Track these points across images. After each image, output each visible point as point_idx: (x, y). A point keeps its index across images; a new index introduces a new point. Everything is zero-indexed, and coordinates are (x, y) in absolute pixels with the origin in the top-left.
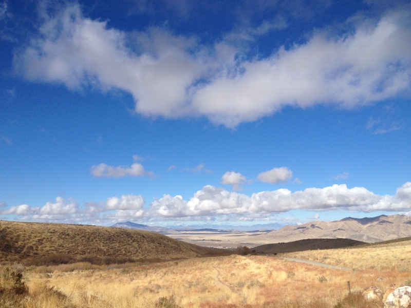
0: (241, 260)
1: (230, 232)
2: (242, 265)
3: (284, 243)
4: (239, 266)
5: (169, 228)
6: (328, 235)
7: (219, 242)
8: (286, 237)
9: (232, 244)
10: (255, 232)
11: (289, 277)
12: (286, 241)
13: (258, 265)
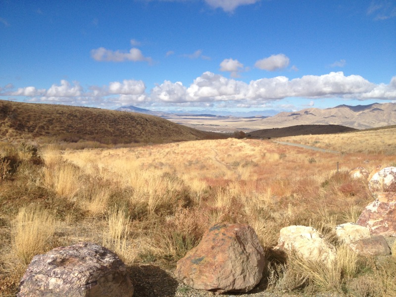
0: (237, 143)
1: (228, 117)
2: (238, 148)
3: (278, 129)
4: (235, 148)
5: (170, 113)
6: (321, 122)
7: (217, 127)
8: (281, 123)
9: (229, 129)
10: (251, 118)
11: (280, 158)
12: (280, 127)
13: (253, 147)
